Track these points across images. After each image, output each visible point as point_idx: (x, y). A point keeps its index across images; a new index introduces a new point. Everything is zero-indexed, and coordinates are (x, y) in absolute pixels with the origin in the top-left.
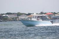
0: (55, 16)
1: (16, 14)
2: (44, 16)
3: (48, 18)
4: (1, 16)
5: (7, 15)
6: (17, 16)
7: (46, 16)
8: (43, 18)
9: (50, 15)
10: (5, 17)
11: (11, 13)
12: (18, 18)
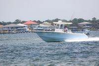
0: (39, 27)
2: (22, 27)
3: (28, 30)
7: (25, 27)
8: (19, 30)
9: (31, 25)
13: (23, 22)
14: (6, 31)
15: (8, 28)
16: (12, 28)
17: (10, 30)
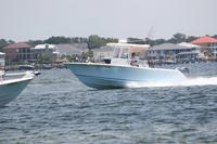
1: (83, 40)
2: (188, 50)
3: (201, 55)
4: (29, 51)
5: (51, 46)
6: (87, 50)
7: (194, 49)
8: (182, 56)
9: (209, 44)
10: (43, 55)
11: (67, 37)
12: (91, 55)
13: (191, 39)
14: (154, 58)
15: (159, 52)
16: (167, 52)
17: (162, 58)
